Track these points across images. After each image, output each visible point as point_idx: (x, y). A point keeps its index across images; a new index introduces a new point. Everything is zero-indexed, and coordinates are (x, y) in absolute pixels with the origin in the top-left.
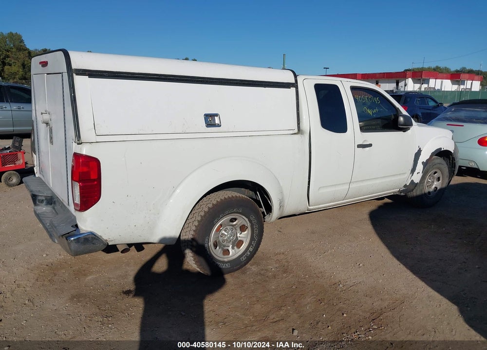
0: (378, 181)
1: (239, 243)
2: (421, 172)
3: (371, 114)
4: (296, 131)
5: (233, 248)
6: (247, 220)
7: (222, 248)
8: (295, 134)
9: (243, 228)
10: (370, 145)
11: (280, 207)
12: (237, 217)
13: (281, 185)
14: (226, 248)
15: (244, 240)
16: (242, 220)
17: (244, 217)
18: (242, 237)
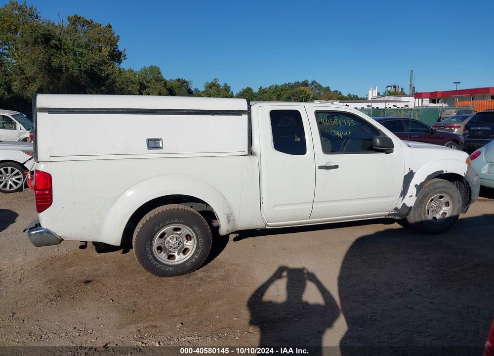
0: (353, 203)
1: (185, 251)
2: (414, 195)
3: (341, 136)
4: (246, 152)
5: (179, 254)
6: (191, 230)
7: (167, 253)
8: (245, 155)
9: (188, 237)
10: (337, 167)
11: (229, 221)
12: (180, 227)
13: (229, 201)
14: (172, 254)
15: (191, 248)
16: (186, 230)
17: (187, 227)
18: (187, 245)
